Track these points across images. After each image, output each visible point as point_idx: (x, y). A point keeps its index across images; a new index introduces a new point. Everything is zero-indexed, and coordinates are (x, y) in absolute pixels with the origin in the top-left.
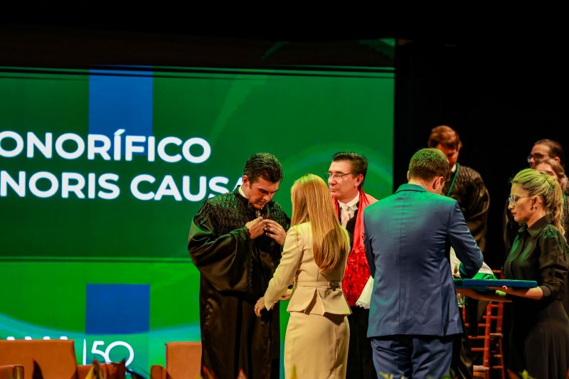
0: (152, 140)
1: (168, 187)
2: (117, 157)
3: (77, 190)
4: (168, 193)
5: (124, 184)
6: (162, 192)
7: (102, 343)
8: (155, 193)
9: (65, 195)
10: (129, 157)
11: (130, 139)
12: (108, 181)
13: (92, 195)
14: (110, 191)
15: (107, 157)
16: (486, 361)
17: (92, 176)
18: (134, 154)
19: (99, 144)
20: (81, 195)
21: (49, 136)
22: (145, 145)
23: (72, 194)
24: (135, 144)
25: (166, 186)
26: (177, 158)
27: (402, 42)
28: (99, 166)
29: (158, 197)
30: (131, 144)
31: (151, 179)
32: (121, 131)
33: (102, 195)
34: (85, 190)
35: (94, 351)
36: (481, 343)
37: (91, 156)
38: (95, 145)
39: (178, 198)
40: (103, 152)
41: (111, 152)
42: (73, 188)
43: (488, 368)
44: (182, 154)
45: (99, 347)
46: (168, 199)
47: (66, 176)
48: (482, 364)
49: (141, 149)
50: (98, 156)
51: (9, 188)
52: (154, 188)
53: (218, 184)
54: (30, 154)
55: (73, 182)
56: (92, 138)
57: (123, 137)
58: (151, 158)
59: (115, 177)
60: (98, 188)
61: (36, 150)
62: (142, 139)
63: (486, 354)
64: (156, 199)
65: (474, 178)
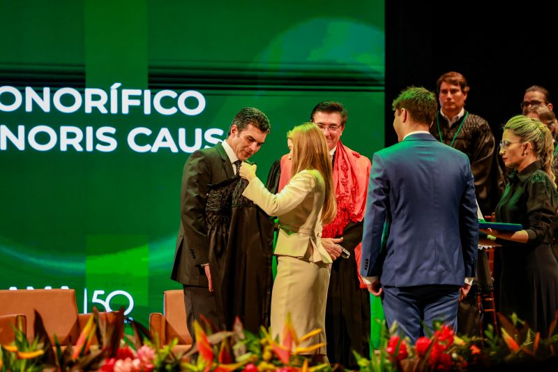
0: (147, 93)
1: (164, 140)
2: (114, 110)
3: (76, 143)
4: (164, 145)
5: (121, 137)
6: (158, 144)
7: (102, 292)
8: (152, 145)
9: (63, 148)
10: (125, 111)
11: (126, 93)
12: (106, 134)
13: (89, 148)
14: (107, 144)
15: (104, 111)
17: (89, 130)
18: (130, 107)
19: (96, 98)
20: (79, 148)
21: (47, 91)
22: (141, 98)
23: (70, 147)
24: (131, 97)
25: (162, 138)
26: (173, 111)
28: (96, 119)
29: (155, 149)
30: (127, 97)
31: (148, 132)
32: (117, 85)
33: (99, 147)
34: (83, 143)
35: (95, 300)
37: (88, 110)
38: (92, 99)
39: (174, 150)
40: (100, 105)
41: (108, 106)
42: (71, 141)
44: (177, 107)
45: (99, 297)
46: (164, 151)
47: (64, 130)
49: (137, 103)
50: (95, 109)
51: (9, 142)
52: (150, 140)
53: (213, 136)
54: (29, 108)
55: (71, 135)
56: (89, 92)
57: (119, 91)
58: (147, 111)
59: (112, 130)
60: (96, 141)
61: (34, 103)
62: (138, 92)
64: (153, 151)
65: (480, 124)
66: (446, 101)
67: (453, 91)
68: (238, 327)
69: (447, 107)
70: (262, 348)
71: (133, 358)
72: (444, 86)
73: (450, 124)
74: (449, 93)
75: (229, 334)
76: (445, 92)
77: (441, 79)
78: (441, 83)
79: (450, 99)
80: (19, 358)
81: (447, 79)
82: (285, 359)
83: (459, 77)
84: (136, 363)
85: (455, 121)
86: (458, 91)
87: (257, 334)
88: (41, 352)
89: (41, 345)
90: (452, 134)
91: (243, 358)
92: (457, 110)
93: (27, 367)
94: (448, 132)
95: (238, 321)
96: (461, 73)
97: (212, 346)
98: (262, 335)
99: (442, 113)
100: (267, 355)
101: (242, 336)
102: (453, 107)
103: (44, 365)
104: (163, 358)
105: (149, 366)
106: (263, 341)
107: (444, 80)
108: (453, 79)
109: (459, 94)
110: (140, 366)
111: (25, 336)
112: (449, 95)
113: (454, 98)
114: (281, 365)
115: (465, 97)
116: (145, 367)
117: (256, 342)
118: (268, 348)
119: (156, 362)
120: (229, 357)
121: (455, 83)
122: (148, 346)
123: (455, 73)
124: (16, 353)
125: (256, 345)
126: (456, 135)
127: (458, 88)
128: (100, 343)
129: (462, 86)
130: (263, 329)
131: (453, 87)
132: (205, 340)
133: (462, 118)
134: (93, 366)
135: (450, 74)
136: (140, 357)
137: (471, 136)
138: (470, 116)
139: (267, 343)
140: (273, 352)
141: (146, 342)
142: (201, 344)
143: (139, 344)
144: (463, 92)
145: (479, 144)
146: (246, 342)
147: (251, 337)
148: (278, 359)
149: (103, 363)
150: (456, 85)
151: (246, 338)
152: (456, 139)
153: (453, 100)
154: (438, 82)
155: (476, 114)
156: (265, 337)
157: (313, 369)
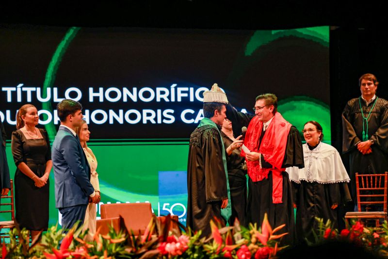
0: (192, 89)
2: (173, 100)
3: (151, 119)
5: (177, 115)
6: (198, 118)
7: (168, 204)
8: (195, 119)
9: (145, 122)
10: (179, 100)
11: (180, 89)
12: (169, 113)
13: (159, 122)
14: (169, 119)
15: (167, 100)
16: (385, 209)
17: (159, 111)
18: (182, 98)
19: (163, 93)
20: (153, 122)
21: (135, 89)
22: (188, 92)
23: (148, 121)
24: (183, 92)
25: (200, 115)
27: (334, 28)
28: (163, 105)
29: (196, 121)
30: (180, 92)
31: (192, 112)
32: (174, 85)
33: (165, 121)
34: (156, 119)
35: (164, 209)
36: (382, 199)
37: (158, 100)
38: (160, 94)
40: (165, 97)
41: (169, 97)
42: (149, 118)
43: (386, 213)
45: (166, 207)
47: (145, 112)
48: (383, 211)
49: (186, 95)
50: (162, 99)
52: (194, 116)
54: (125, 100)
55: (149, 115)
56: (159, 90)
57: (176, 88)
58: (192, 99)
59: (172, 111)
60: (163, 118)
61: (128, 97)
62: (186, 89)
63: (385, 205)
64: (195, 122)
65: (385, 104)
66: (365, 90)
67: (369, 84)
68: (237, 224)
69: (365, 93)
70: (251, 236)
71: (176, 242)
72: (363, 81)
73: (367, 104)
74: (367, 85)
75: (231, 228)
76: (364, 85)
77: (361, 78)
78: (361, 80)
79: (367, 89)
80: (111, 243)
81: (366, 77)
82: (264, 242)
83: (372, 76)
84: (178, 245)
85: (370, 102)
86: (371, 84)
87: (248, 227)
88: (123, 239)
89: (124, 235)
90: (368, 110)
91: (239, 242)
92: (371, 95)
93: (116, 247)
94: (366, 109)
95: (236, 220)
96: (373, 74)
97: (221, 235)
98: (250, 228)
99: (362, 97)
100: (253, 240)
101: (239, 229)
102: (369, 93)
103: (125, 247)
104: (193, 242)
105: (186, 247)
106: (251, 232)
107: (363, 78)
108: (369, 77)
109: (372, 86)
110: (180, 246)
111: (114, 230)
112: (367, 86)
113: (370, 88)
114: (262, 246)
115: (376, 88)
116: (183, 247)
117: (247, 232)
118: (254, 236)
119: (189, 244)
120: (232, 241)
121: (370, 79)
122: (185, 235)
123: (370, 74)
124: (110, 239)
125: (247, 234)
126: (371, 110)
127: (372, 82)
128: (158, 234)
129: (374, 82)
130: (251, 225)
131: (369, 82)
132: (218, 232)
133: (375, 100)
134: (153, 247)
135: (367, 74)
136: (180, 242)
137: (380, 111)
138: (379, 99)
139: (254, 233)
140: (257, 238)
141: (184, 233)
142: (215, 234)
143: (179, 234)
144: (375, 85)
145: (384, 115)
146: (241, 232)
147: (244, 229)
148: (260, 242)
149: (159, 245)
150: (371, 80)
151: (241, 230)
152: (371, 112)
153: (369, 89)
154: (360, 79)
155: (382, 98)
156: (252, 229)
157: (281, 249)
